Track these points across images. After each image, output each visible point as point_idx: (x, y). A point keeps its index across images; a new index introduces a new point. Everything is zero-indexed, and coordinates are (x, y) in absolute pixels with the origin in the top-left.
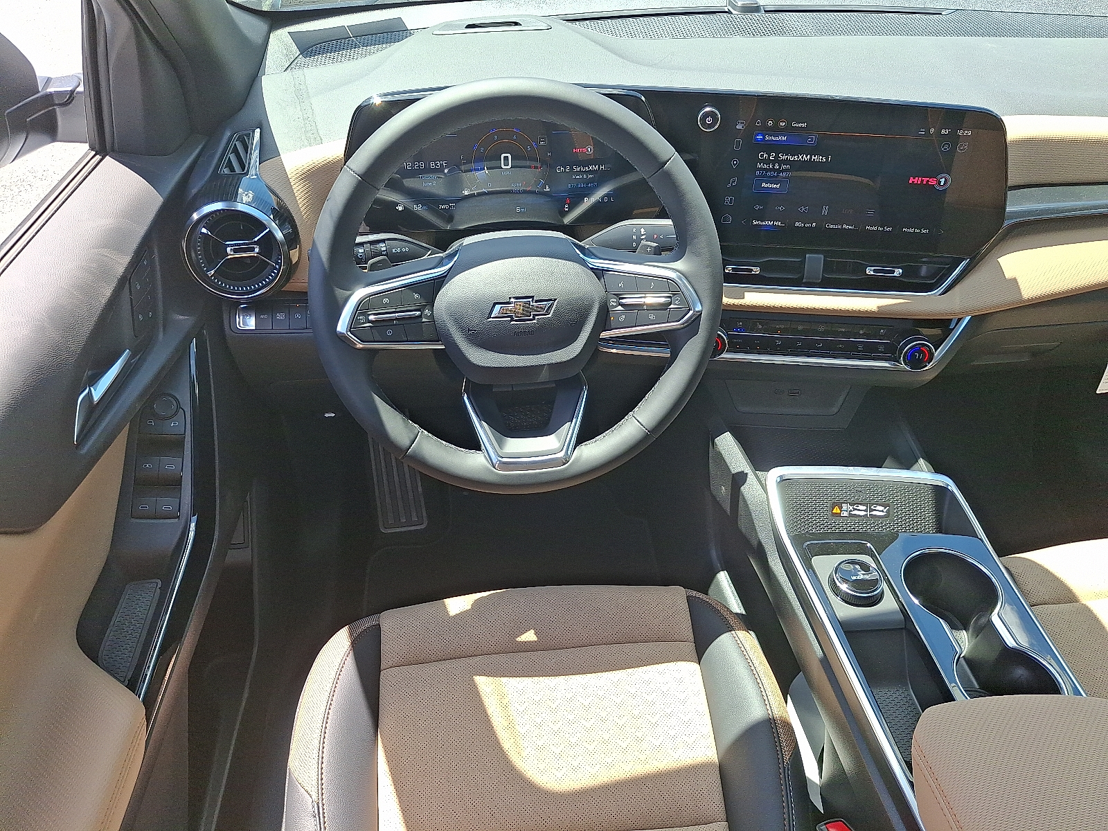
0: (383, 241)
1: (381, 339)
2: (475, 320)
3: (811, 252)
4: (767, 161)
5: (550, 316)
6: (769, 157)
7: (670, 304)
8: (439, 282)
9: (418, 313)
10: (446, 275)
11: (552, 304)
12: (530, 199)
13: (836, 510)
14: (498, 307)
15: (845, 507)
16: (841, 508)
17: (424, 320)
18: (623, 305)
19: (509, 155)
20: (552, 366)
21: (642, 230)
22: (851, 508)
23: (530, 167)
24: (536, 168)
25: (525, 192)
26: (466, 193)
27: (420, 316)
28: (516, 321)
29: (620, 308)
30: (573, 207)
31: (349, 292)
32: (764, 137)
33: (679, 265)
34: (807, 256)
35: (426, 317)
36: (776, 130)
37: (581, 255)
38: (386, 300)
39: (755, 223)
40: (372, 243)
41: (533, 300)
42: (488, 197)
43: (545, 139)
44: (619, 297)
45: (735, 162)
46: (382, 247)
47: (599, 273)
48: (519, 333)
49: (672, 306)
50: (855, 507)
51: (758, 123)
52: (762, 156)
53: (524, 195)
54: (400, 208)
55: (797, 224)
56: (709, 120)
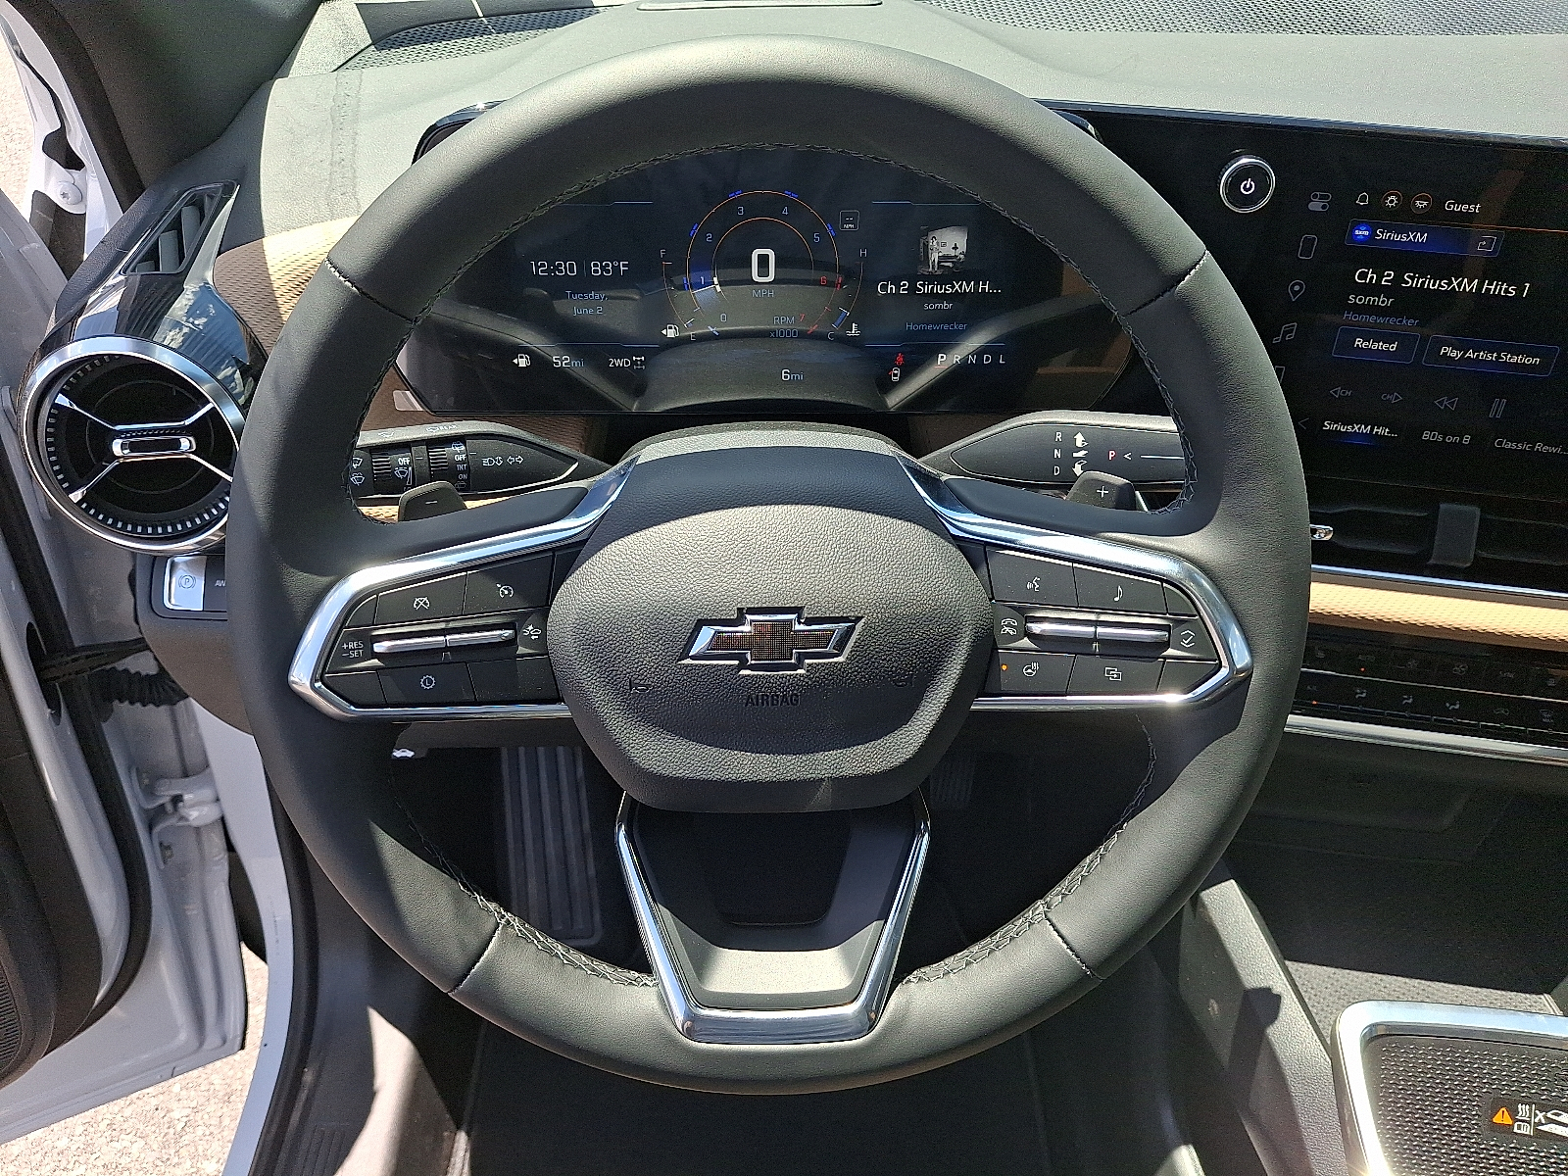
0: (461, 439)
1: (403, 700)
2: (648, 662)
3: (1453, 499)
4: (1375, 289)
5: (840, 659)
6: (1379, 279)
7: (1166, 645)
8: (565, 558)
9: (508, 633)
10: (587, 540)
11: (850, 631)
12: (814, 353)
13: (1502, 1117)
14: (706, 634)
15: (1523, 1110)
16: (1513, 1113)
17: (521, 650)
18: (1032, 637)
19: (771, 253)
20: (841, 783)
21: (1079, 440)
22: (1541, 1115)
23: (817, 283)
24: (831, 284)
25: (802, 335)
26: (671, 333)
27: (511, 642)
28: (752, 668)
29: (1026, 642)
30: (909, 370)
31: (325, 580)
32: (1373, 234)
33: (1192, 544)
34: (1443, 506)
35: (528, 643)
36: (1403, 218)
37: (930, 502)
38: (421, 602)
39: (1328, 426)
40: (432, 443)
41: (799, 618)
42: (721, 344)
43: (855, 219)
44: (1024, 615)
45: (1297, 288)
46: (458, 453)
47: (976, 551)
48: (758, 699)
49: (1170, 652)
50: (1549, 1115)
51: (1363, 199)
52: (1363, 276)
53: (802, 344)
54: (522, 362)
55: (1426, 436)
56: (1248, 186)
